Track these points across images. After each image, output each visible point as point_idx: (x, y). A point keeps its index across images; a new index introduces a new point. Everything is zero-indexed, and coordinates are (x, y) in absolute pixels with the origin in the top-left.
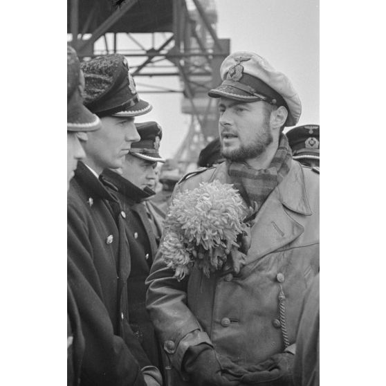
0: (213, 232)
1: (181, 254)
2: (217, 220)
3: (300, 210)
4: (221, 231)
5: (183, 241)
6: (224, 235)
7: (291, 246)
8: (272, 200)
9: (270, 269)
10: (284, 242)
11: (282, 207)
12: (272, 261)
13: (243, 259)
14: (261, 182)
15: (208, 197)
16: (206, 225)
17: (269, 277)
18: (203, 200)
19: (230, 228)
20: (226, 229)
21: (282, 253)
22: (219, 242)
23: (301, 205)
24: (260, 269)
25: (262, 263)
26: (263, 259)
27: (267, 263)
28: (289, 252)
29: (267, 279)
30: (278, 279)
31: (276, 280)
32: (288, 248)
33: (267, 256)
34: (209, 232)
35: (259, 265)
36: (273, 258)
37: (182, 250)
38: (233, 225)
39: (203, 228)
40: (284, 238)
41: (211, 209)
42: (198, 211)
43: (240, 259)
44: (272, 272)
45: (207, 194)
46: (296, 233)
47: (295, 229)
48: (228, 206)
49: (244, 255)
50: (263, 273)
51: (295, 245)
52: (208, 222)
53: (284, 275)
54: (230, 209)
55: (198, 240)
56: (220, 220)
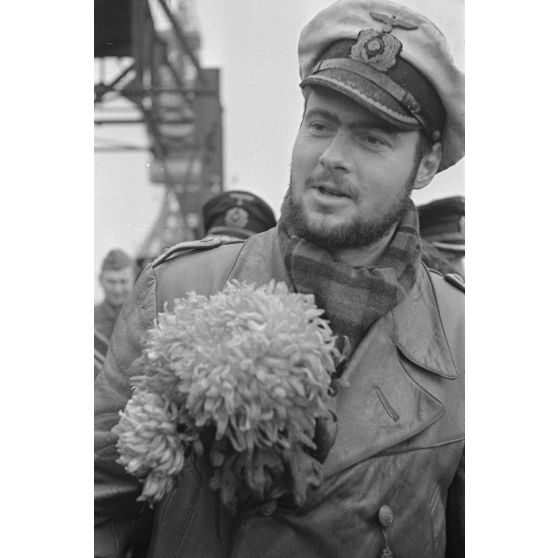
0: (264, 410)
1: (167, 447)
2: (279, 385)
3: (432, 366)
4: (282, 411)
5: (178, 419)
6: (287, 421)
7: (412, 446)
8: (378, 337)
9: (364, 496)
10: (398, 435)
11: (395, 353)
12: (369, 477)
13: (316, 473)
14: (363, 294)
15: (260, 323)
16: (248, 393)
17: (360, 512)
18: (246, 328)
19: (304, 404)
20: (295, 405)
21: (392, 458)
22: (273, 436)
23: (434, 354)
24: (342, 493)
25: (348, 480)
26: (351, 472)
27: (359, 481)
28: (406, 457)
29: (357, 517)
30: (382, 520)
31: (374, 521)
32: (405, 448)
33: (360, 466)
34: (253, 411)
35: (342, 486)
36: (372, 469)
37: (171, 439)
38: (315, 398)
39: (239, 397)
40: (399, 427)
41: (268, 354)
42: (234, 355)
43: (308, 474)
44: (368, 503)
45: (259, 316)
46: (425, 416)
47: (424, 406)
48: (309, 351)
49: (317, 465)
50: (349, 504)
51: (421, 443)
52: (254, 385)
53: (392, 508)
54: (311, 358)
55: (222, 427)
56: (285, 383)
